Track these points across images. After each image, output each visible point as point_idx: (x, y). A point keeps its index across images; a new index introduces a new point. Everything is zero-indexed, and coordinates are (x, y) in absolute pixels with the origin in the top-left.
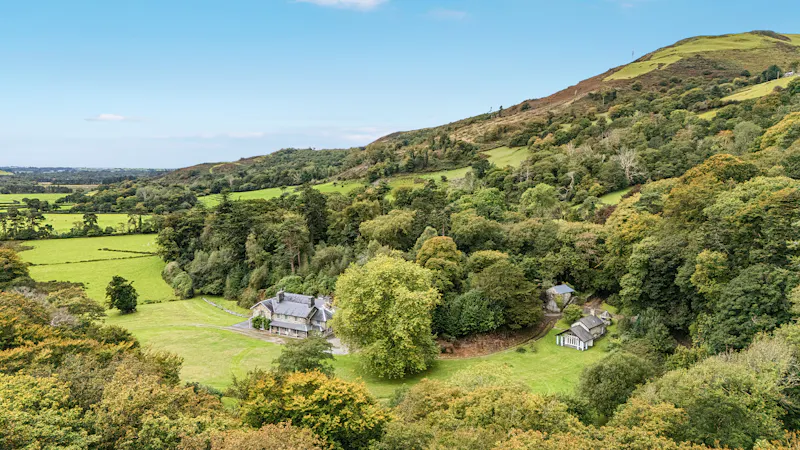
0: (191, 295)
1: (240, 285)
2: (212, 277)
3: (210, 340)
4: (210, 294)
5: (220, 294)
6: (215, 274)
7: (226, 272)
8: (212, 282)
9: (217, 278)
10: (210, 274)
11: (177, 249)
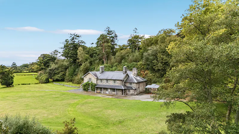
0: (47, 81)
1: (74, 74)
2: (59, 71)
3: (54, 96)
4: (57, 80)
5: (63, 80)
6: (60, 69)
7: (66, 69)
8: (58, 73)
9: (62, 71)
10: (58, 70)
11: (44, 67)
